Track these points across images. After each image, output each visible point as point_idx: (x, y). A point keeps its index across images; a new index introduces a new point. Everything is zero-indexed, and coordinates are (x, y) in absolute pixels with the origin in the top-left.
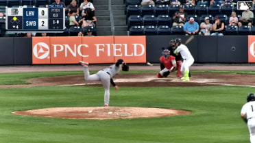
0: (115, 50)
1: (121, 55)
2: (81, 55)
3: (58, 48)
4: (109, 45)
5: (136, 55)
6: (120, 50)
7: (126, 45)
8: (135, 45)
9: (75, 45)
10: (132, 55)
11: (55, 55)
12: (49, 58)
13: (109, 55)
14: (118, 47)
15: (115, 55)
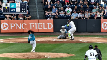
0: (39, 26)
1: (42, 28)
2: (23, 28)
3: (13, 25)
4: (36, 24)
5: (49, 28)
6: (41, 26)
7: (44, 24)
8: (48, 24)
9: (20, 24)
10: (47, 28)
11: (11, 29)
12: (8, 30)
13: (36, 28)
14: (40, 25)
15: (39, 28)
